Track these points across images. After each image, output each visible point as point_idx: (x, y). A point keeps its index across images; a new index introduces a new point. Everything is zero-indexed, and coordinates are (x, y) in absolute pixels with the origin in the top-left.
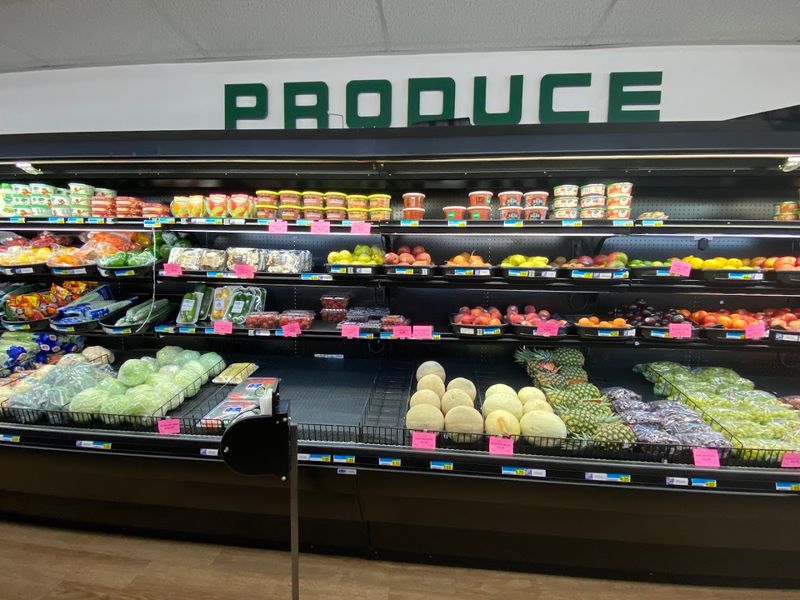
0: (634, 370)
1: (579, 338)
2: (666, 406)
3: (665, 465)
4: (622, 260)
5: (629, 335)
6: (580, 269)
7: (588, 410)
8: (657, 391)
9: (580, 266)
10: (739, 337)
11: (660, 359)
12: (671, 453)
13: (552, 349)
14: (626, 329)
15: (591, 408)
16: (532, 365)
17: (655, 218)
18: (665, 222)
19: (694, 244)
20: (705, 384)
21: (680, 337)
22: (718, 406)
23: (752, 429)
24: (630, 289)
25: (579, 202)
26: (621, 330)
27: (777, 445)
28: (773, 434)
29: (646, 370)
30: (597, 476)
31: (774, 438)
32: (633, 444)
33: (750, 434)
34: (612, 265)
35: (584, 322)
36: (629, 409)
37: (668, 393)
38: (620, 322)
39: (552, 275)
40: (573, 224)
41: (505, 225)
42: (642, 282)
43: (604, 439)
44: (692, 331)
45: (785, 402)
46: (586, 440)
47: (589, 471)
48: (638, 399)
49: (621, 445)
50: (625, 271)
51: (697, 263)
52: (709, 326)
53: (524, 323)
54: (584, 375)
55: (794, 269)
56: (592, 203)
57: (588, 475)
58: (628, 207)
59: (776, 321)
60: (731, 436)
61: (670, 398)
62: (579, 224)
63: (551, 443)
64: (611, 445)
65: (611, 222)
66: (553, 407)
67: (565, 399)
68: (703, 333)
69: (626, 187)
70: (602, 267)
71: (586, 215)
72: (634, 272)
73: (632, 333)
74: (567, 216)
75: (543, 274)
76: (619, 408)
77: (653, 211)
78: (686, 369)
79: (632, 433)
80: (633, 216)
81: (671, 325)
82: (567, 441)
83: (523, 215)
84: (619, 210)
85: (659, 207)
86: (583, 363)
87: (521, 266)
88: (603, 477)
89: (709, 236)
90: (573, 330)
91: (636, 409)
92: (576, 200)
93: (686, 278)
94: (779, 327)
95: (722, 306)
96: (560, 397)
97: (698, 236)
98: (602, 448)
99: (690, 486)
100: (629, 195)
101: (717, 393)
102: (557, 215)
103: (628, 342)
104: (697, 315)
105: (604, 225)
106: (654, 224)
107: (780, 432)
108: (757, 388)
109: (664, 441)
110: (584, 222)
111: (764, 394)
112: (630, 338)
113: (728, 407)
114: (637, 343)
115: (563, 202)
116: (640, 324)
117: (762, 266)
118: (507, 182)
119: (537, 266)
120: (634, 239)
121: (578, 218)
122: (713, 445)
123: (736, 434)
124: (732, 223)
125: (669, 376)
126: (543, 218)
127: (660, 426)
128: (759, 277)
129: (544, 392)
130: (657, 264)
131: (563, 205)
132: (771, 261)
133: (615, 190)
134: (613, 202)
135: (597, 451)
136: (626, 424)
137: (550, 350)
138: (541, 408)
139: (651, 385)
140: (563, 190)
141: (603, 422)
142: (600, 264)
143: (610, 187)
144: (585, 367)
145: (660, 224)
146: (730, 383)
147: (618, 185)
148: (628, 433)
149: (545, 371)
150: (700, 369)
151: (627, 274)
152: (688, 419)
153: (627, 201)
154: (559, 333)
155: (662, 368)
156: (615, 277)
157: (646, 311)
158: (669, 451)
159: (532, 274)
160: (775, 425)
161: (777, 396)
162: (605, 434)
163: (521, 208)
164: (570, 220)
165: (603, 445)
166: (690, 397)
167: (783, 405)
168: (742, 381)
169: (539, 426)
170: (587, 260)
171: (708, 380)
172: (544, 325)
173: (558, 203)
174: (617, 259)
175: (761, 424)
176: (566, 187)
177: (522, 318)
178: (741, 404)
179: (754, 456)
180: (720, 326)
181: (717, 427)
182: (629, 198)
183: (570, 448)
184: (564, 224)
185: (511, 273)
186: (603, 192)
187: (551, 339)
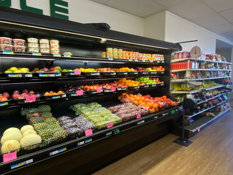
0: (70, 108)
1: (46, 101)
2: (77, 119)
3: (78, 139)
4: (59, 69)
5: (64, 96)
6: (42, 73)
7: (51, 128)
8: (77, 114)
9: (43, 72)
10: (96, 93)
11: (77, 103)
12: (79, 135)
13: (37, 107)
14: (63, 95)
15: (52, 127)
16: (28, 115)
17: (68, 54)
18: (71, 56)
19: (83, 64)
20: (89, 108)
21: (80, 95)
22: (93, 115)
23: (101, 119)
24: (63, 80)
25: (39, 46)
26: (61, 95)
27: (106, 122)
28: (105, 119)
29: (73, 108)
30: (54, 153)
31: (106, 120)
32: (67, 136)
33: (100, 121)
34: (55, 71)
35: (47, 94)
36: (66, 123)
37: (80, 114)
38: (60, 92)
39: (31, 76)
40: (37, 55)
41: (4, 53)
42: (66, 77)
43: (56, 138)
44: (83, 92)
45: (108, 109)
46: (49, 140)
47: (50, 152)
48: (69, 119)
49: (62, 138)
50: (60, 73)
51: (83, 70)
52: (88, 90)
53: (20, 98)
54: (51, 114)
55: (107, 72)
56: (44, 47)
57: (51, 154)
58: (58, 50)
59: (104, 87)
60: (95, 123)
61: (80, 116)
62: (40, 55)
63: (35, 147)
64: (59, 139)
65: (53, 55)
66: (36, 131)
67: (42, 126)
68: (86, 93)
69: (56, 42)
70: (52, 72)
71: (42, 51)
72: (63, 74)
73: (65, 96)
74: (34, 51)
75: (26, 76)
76: (63, 124)
77: (68, 52)
78: (85, 105)
79: (66, 132)
80: (61, 53)
81: (77, 91)
82: (41, 143)
83: (13, 49)
84: (55, 50)
85: (70, 50)
86: (50, 110)
87: (15, 72)
88: (57, 152)
89: (87, 62)
90: (43, 98)
91: (68, 122)
92: (38, 45)
93: (80, 75)
94: (105, 88)
95: (93, 84)
96: (40, 126)
97: (84, 61)
98: (55, 141)
99: (85, 144)
100: (58, 45)
101: (93, 111)
102: (30, 50)
103: (64, 99)
104: (85, 87)
105: (50, 55)
106: (68, 56)
107: (107, 118)
108: (102, 107)
109: (77, 131)
110: (42, 54)
111: (104, 108)
112: (65, 98)
113: (95, 114)
114: (67, 99)
115: (32, 45)
116: (68, 92)
117: (100, 71)
118: (6, 33)
119: (22, 72)
120: (63, 61)
121: (40, 52)
122: (90, 128)
123: (97, 122)
124: (91, 58)
125: (79, 108)
126: (24, 51)
127: (76, 126)
128: (99, 74)
129: (33, 126)
130: (71, 71)
131: (32, 46)
132: (102, 69)
133: (53, 42)
134: (53, 47)
135: (54, 143)
136: (65, 129)
137: (36, 107)
138: (30, 133)
139: (75, 112)
140: (31, 40)
141: (56, 131)
142: (52, 71)
143: (51, 41)
144: (51, 112)
145: (70, 57)
146: (96, 106)
147: (54, 41)
148: (65, 132)
149: (34, 116)
150: (89, 104)
151: (61, 74)
152: (84, 121)
153: (57, 47)
154: (36, 100)
155: (78, 106)
156: (56, 76)
157: (70, 87)
158: (78, 134)
159: (20, 76)
160: (106, 116)
161: (107, 108)
162: (57, 136)
163: (12, 46)
164: (36, 53)
165: (56, 140)
166: (85, 114)
167: (108, 110)
168: (99, 105)
169: (28, 142)
170: (46, 70)
171: (90, 107)
172: (30, 97)
173: (30, 45)
174: (57, 69)
175: (103, 117)
176: (32, 39)
177: (19, 96)
178: (99, 113)
179: (101, 127)
180: (91, 90)
181: (92, 121)
182: (58, 46)
183: (43, 146)
184: (33, 54)
185: (10, 76)
186: (48, 43)
187: (33, 103)
